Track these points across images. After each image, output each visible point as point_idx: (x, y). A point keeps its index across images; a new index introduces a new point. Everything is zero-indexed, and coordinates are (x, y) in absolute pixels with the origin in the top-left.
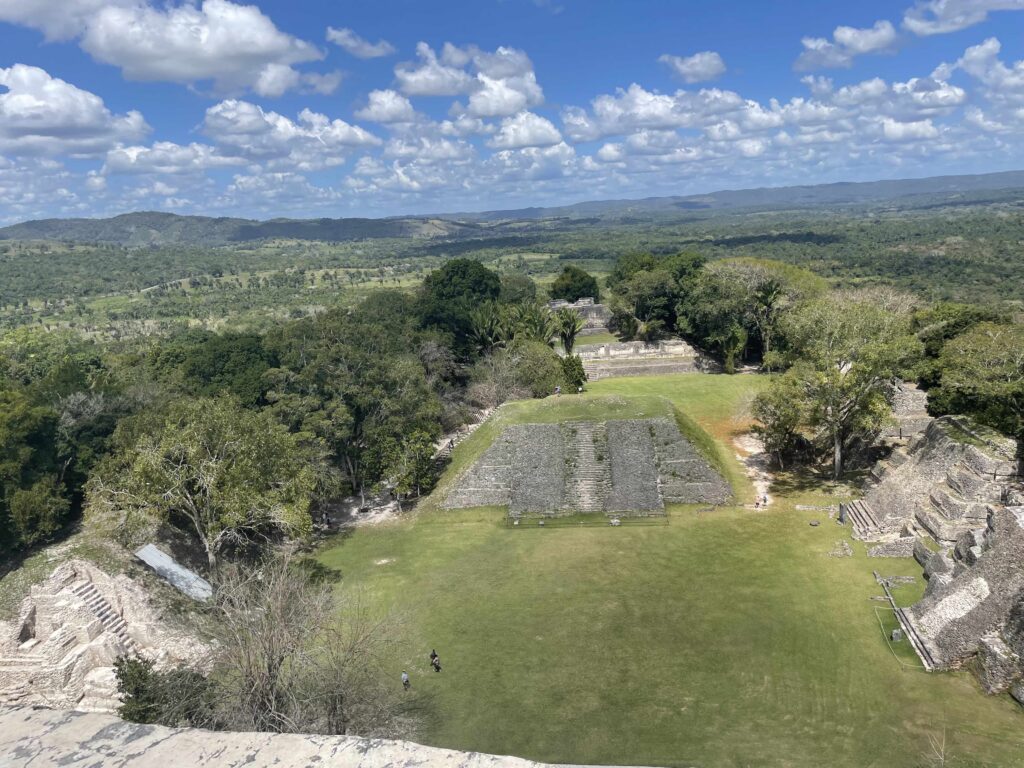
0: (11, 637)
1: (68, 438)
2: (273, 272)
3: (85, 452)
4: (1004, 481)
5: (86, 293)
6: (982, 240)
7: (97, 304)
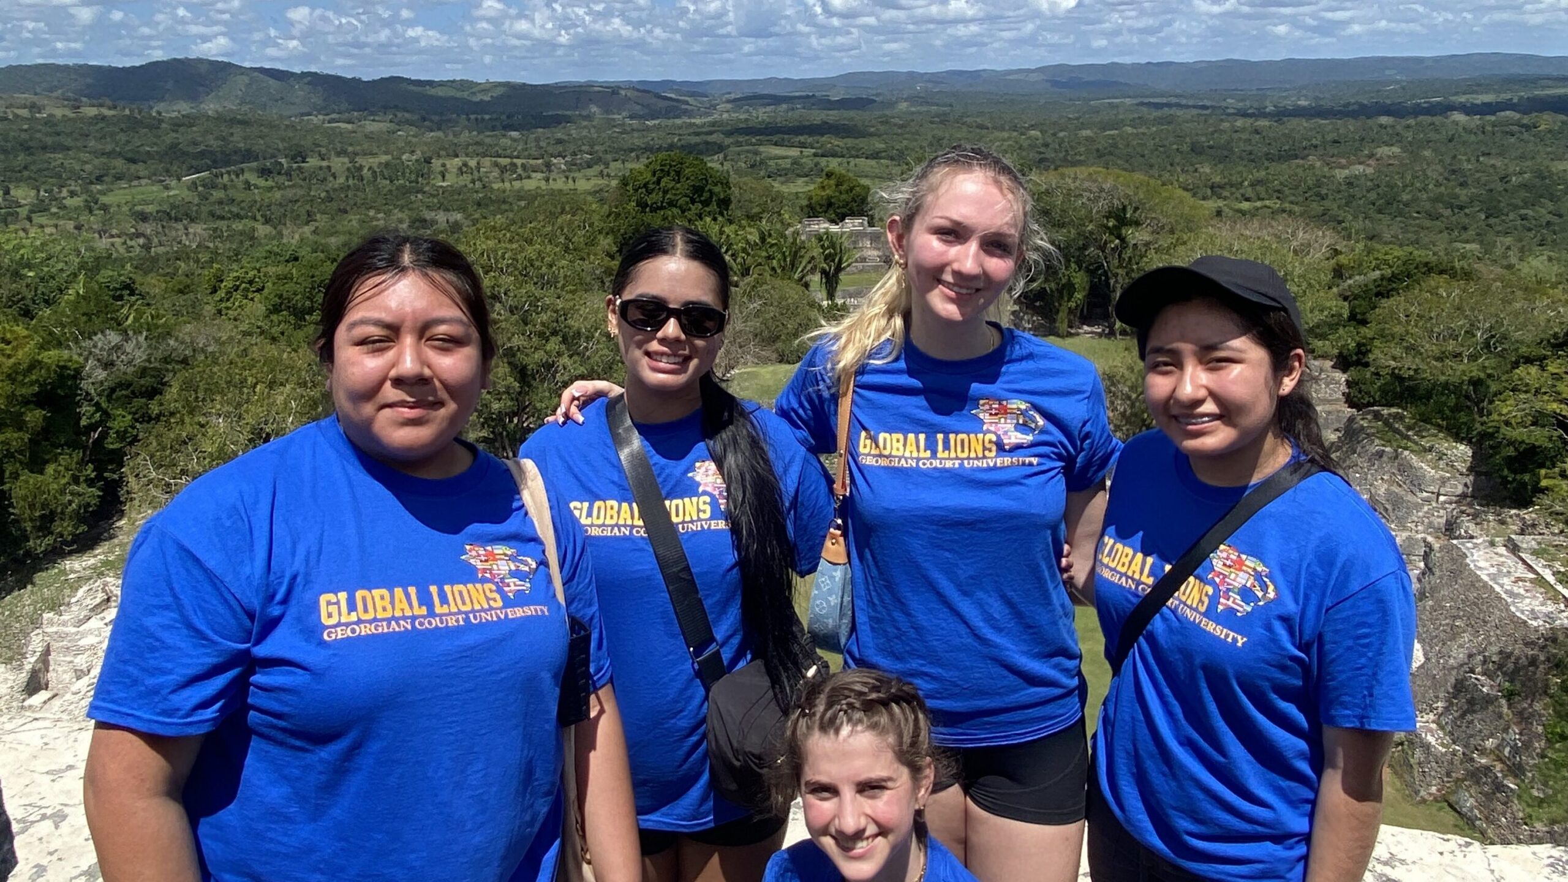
0: (12, 687)
1: (96, 399)
2: (384, 158)
3: (121, 419)
4: (1451, 503)
5: (99, 179)
6: (1427, 153)
7: (117, 196)
